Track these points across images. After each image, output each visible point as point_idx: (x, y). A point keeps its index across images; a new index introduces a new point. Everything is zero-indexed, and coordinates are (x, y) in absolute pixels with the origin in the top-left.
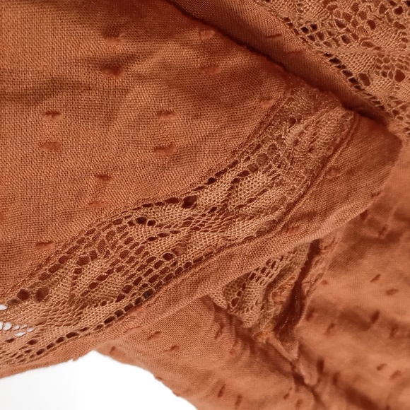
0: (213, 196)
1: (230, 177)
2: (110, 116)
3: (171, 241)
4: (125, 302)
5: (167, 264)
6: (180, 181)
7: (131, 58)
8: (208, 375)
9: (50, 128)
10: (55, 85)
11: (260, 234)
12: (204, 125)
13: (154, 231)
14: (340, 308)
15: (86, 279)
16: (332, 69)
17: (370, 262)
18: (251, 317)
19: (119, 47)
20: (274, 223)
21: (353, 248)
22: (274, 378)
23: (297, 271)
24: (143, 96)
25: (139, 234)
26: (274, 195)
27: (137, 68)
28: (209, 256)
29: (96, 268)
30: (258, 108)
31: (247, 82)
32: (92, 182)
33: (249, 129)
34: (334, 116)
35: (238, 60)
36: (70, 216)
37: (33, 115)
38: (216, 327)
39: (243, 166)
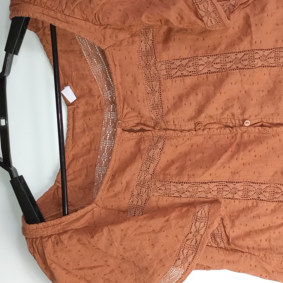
0: (193, 229)
1: (193, 225)
2: (171, 228)
3: (194, 241)
4: (194, 254)
5: (196, 245)
6: (187, 230)
7: (169, 218)
8: (223, 260)
9: (165, 234)
10: (162, 228)
11: (205, 231)
12: (184, 220)
13: (190, 241)
14: (243, 234)
15: (185, 254)
16: (201, 199)
17: (237, 223)
18: (222, 245)
19: (167, 218)
20: (206, 229)
21: (232, 222)
22: (236, 254)
23: (224, 232)
24: (173, 222)
25: (188, 242)
26: (202, 224)
27: (170, 219)
28: (201, 240)
29: (185, 251)
30: (191, 214)
31: (188, 211)
32: (176, 238)
33: (191, 217)
34: (206, 208)
35: (185, 209)
36: (176, 245)
37: (161, 233)
38: (217, 251)
39: (194, 223)
